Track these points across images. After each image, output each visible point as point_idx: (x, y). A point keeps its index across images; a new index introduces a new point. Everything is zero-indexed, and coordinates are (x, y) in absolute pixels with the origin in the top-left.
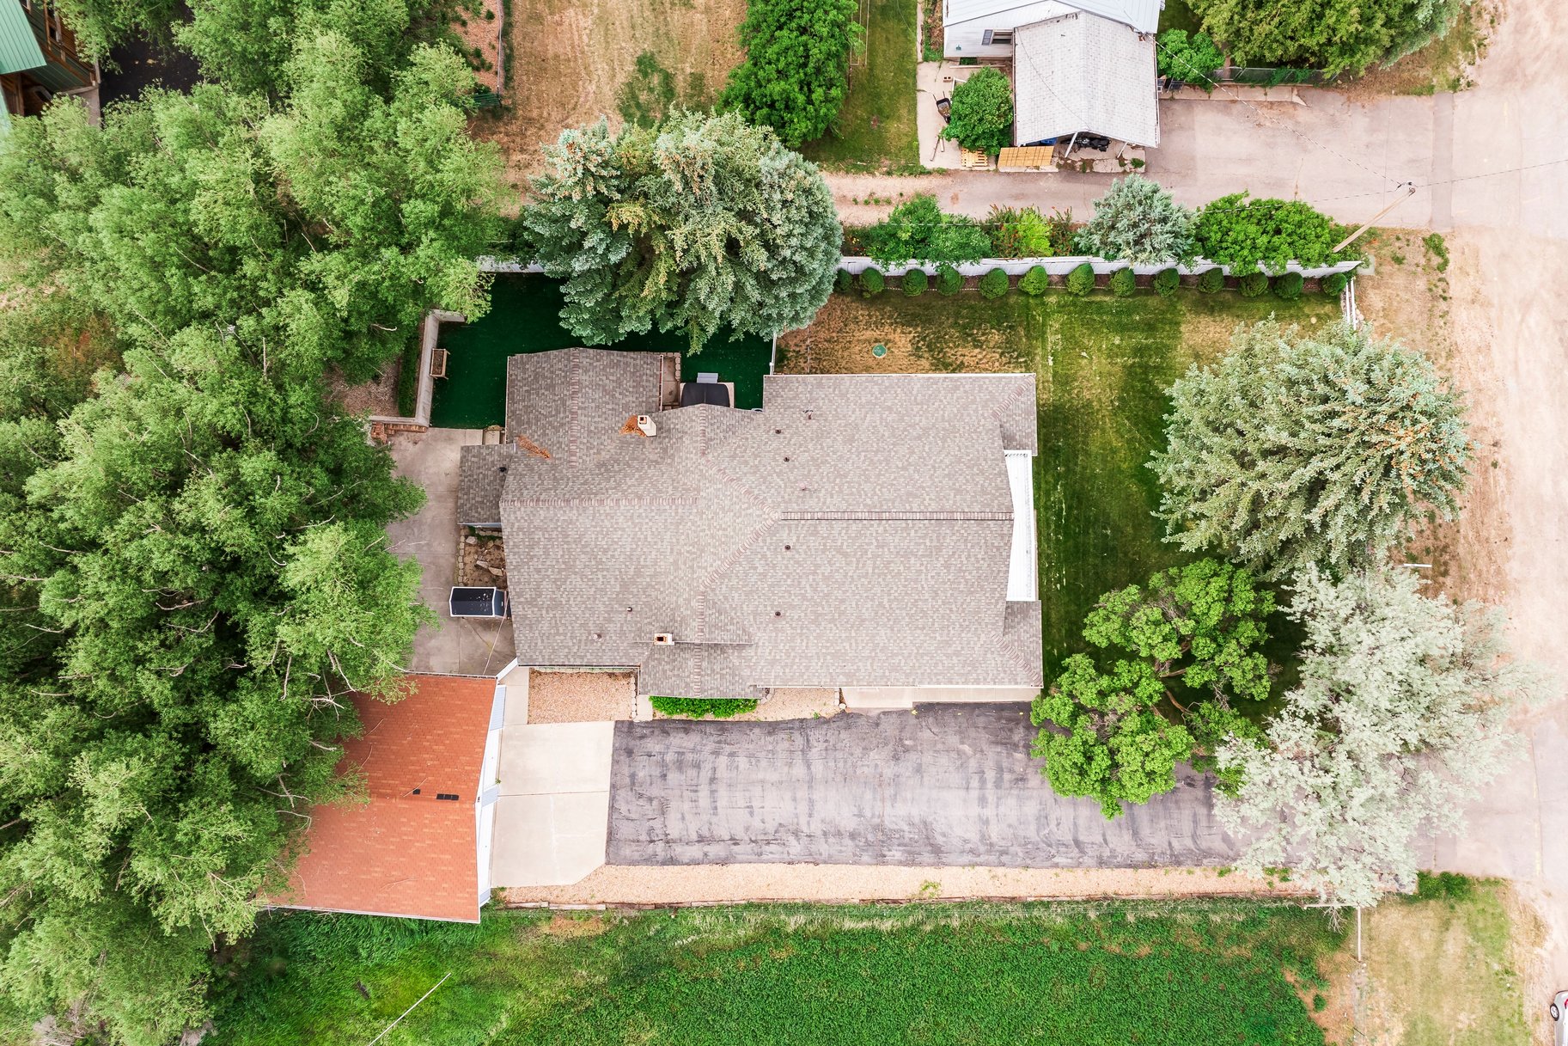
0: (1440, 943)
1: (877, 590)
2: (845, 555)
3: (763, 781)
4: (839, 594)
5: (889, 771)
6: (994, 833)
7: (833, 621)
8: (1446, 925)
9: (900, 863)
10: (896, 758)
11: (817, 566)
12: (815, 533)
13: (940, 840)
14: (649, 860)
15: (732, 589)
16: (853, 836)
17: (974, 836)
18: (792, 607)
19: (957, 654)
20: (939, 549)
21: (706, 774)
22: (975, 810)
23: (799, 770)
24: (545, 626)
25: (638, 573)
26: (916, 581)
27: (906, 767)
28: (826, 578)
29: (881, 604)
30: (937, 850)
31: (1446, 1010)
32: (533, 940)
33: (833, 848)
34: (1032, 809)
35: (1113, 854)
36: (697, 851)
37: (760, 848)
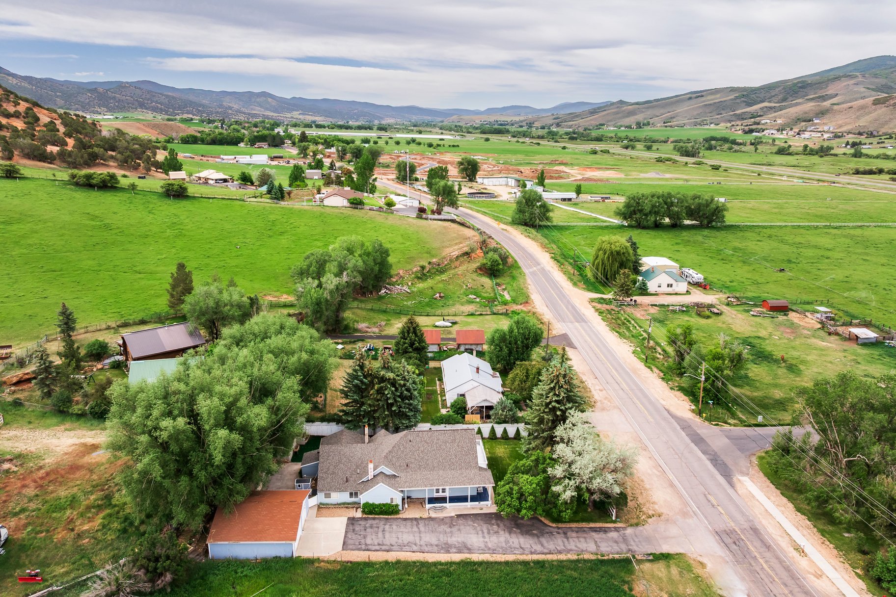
0: (669, 572)
1: (438, 455)
2: (428, 443)
3: (402, 532)
4: (426, 457)
5: (448, 530)
6: (490, 545)
7: (425, 468)
8: (669, 567)
9: (456, 553)
10: (450, 527)
11: (419, 448)
12: (418, 436)
13: (470, 547)
14: (359, 549)
15: (393, 457)
16: (437, 546)
17: (482, 546)
18: (412, 463)
19: (466, 477)
20: (455, 440)
21: (381, 529)
22: (482, 539)
23: (415, 529)
24: (329, 480)
25: (362, 463)
26: (449, 452)
27: (454, 529)
28: (422, 452)
30: (469, 549)
31: (681, 589)
32: (311, 569)
33: (429, 548)
34: (502, 539)
35: (536, 550)
36: (377, 548)
37: (401, 547)
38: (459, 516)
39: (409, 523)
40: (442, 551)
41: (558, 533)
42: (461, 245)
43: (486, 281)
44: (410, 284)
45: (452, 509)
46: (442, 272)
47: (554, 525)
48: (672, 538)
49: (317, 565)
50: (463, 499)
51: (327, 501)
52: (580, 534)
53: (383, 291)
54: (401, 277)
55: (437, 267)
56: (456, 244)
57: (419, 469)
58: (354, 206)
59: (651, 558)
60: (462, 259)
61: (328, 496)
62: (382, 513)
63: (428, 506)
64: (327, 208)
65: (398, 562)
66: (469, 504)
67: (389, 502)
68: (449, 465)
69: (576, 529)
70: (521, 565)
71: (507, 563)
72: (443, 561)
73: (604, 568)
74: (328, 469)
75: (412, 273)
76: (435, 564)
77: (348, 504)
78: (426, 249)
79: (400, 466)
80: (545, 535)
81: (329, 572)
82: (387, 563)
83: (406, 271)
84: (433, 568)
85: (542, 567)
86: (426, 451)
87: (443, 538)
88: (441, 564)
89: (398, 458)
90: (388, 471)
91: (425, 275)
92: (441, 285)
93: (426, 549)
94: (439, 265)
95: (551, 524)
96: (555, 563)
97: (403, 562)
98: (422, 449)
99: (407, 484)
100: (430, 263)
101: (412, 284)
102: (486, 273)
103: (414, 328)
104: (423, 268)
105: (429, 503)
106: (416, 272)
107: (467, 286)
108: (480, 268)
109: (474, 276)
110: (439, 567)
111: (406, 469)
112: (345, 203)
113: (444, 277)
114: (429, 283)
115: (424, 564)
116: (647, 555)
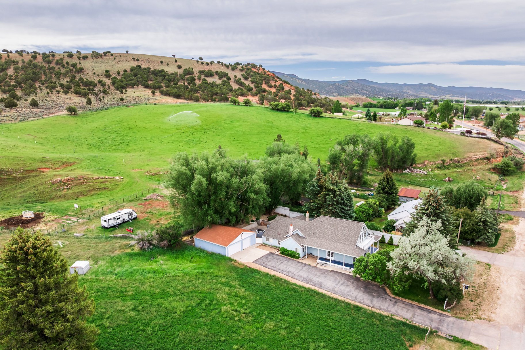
1: (334, 233)
2: (331, 225)
3: (291, 266)
4: (326, 232)
5: (319, 275)
6: (336, 289)
7: (323, 238)
9: (311, 284)
10: (322, 274)
11: (325, 226)
12: (327, 219)
13: (323, 285)
14: (260, 265)
15: (308, 227)
16: (304, 278)
17: (331, 288)
18: (316, 233)
19: (344, 248)
20: (348, 227)
21: (281, 262)
22: (334, 285)
23: (300, 268)
24: (271, 232)
26: (341, 232)
27: (323, 276)
28: (325, 229)
29: (333, 236)
30: (321, 286)
32: (229, 263)
33: (298, 278)
34: (348, 289)
35: (364, 302)
36: (270, 267)
37: (283, 272)
38: (332, 271)
39: (300, 264)
40: (304, 281)
41: (391, 300)
42: (485, 153)
43: (495, 177)
44: (430, 170)
45: (332, 266)
46: (459, 167)
47: (393, 296)
48: (485, 335)
49: (233, 262)
50: (341, 263)
51: (266, 242)
52: (407, 307)
53: (406, 171)
54: (425, 165)
55: (457, 163)
56: (481, 151)
57: (319, 237)
58: (416, 125)
59: (452, 338)
60: (481, 161)
61: (267, 239)
62: (288, 255)
63: (318, 261)
64: (399, 126)
65: (274, 276)
66: (344, 267)
67: (295, 250)
68: (338, 240)
69: (407, 304)
70: (344, 304)
71: (336, 300)
72: (298, 284)
73: (403, 328)
74: (274, 227)
75: (435, 164)
76: (292, 284)
77: (276, 247)
78: (453, 151)
79: (309, 233)
80: (380, 298)
81: (236, 267)
82: (268, 274)
83: (430, 162)
84: (290, 286)
85: (358, 310)
86: (328, 229)
87: (311, 276)
88: (296, 285)
89: (310, 229)
90: (301, 234)
91: (444, 166)
92: (454, 174)
93: (296, 277)
94: (459, 162)
95: (391, 295)
96: (369, 312)
97: (276, 277)
98: (326, 227)
99: (308, 243)
100: (451, 160)
101: (432, 170)
102: (498, 172)
103: (388, 179)
104: (444, 161)
105: (319, 259)
106: (438, 164)
107: (476, 178)
108: (494, 169)
109: (486, 173)
110: (293, 286)
111: (312, 236)
112: (412, 123)
113: (459, 170)
114: (446, 171)
115: (286, 282)
116: (449, 335)
